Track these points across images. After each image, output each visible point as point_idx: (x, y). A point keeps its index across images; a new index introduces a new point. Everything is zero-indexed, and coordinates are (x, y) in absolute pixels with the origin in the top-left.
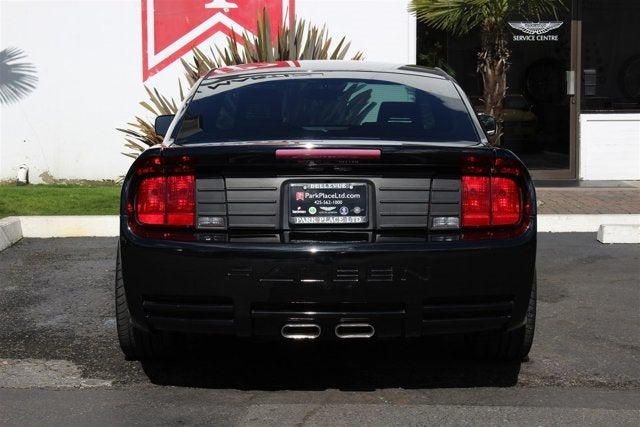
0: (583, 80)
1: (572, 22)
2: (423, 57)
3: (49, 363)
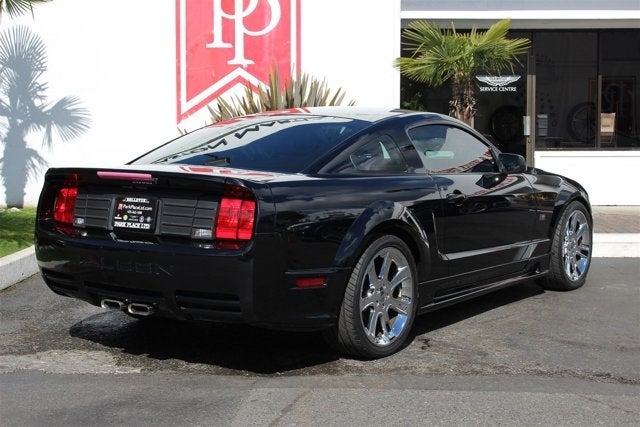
0: (537, 124)
1: (529, 77)
2: (406, 104)
3: (91, 354)
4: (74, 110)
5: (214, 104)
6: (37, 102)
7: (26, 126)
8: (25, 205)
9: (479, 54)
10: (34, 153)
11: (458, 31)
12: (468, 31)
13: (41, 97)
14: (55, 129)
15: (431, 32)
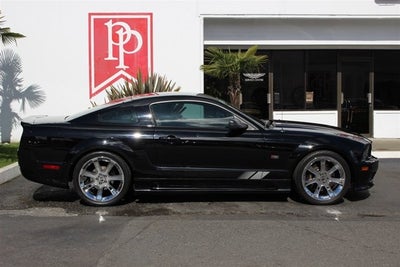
0: (274, 98)
1: (269, 74)
4: (36, 92)
5: (109, 89)
6: (17, 88)
8: (12, 141)
9: (242, 63)
10: (16, 115)
11: (232, 51)
12: (237, 51)
13: (19, 86)
14: (27, 102)
15: (218, 52)
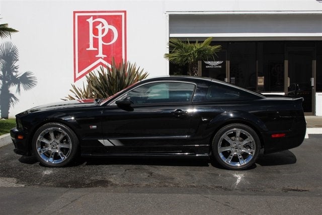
4: (30, 77)
5: (88, 75)
6: (14, 74)
7: (9, 84)
8: (9, 117)
9: (199, 52)
10: (13, 95)
12: (194, 42)
13: (16, 72)
14: (21, 86)
15: (178, 43)
